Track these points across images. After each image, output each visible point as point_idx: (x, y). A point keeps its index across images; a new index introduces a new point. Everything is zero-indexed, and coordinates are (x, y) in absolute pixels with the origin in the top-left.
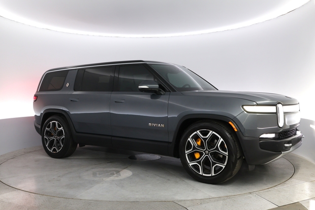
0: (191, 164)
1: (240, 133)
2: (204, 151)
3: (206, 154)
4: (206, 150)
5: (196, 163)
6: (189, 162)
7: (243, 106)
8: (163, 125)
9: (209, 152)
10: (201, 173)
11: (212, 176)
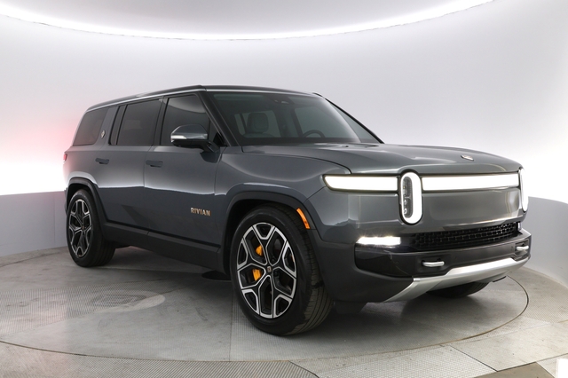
0: (244, 292)
1: (315, 232)
2: (266, 267)
3: (268, 273)
4: (268, 265)
5: (251, 291)
6: (242, 288)
7: (324, 176)
8: (208, 213)
9: (272, 268)
10: (257, 312)
11: (273, 319)
